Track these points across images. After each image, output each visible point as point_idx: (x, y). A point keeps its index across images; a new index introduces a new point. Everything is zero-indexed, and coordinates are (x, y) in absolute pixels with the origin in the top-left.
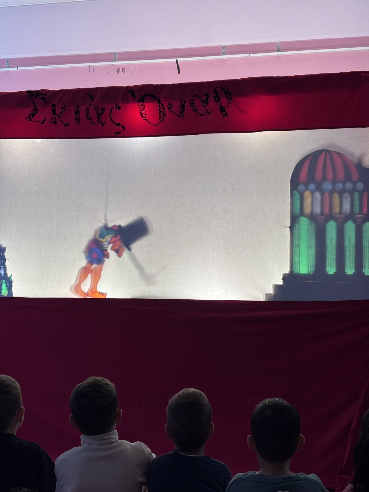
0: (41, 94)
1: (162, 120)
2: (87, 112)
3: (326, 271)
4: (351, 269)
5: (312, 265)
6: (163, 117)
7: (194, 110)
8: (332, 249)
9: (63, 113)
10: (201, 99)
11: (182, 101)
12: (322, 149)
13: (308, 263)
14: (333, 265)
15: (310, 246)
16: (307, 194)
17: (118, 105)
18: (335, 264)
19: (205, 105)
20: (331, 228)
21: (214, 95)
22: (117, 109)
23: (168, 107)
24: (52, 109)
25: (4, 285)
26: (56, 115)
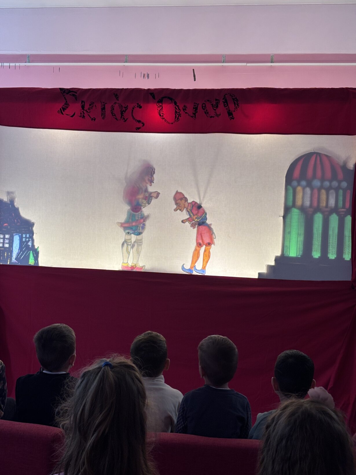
0: (72, 92)
1: (177, 119)
2: (112, 109)
3: (312, 255)
4: (333, 254)
5: (300, 250)
6: (178, 117)
7: (205, 113)
8: (318, 237)
9: (91, 109)
10: (212, 104)
11: (195, 104)
12: (313, 151)
13: (297, 248)
14: (318, 250)
15: (300, 234)
16: (299, 189)
17: (139, 104)
18: (320, 249)
19: (215, 109)
20: (318, 219)
21: (224, 101)
22: (138, 108)
23: (183, 109)
24: (82, 105)
25: (31, 255)
26: (84, 110)
